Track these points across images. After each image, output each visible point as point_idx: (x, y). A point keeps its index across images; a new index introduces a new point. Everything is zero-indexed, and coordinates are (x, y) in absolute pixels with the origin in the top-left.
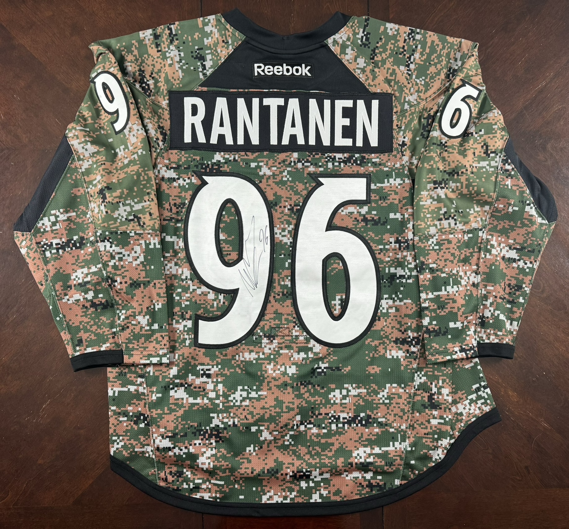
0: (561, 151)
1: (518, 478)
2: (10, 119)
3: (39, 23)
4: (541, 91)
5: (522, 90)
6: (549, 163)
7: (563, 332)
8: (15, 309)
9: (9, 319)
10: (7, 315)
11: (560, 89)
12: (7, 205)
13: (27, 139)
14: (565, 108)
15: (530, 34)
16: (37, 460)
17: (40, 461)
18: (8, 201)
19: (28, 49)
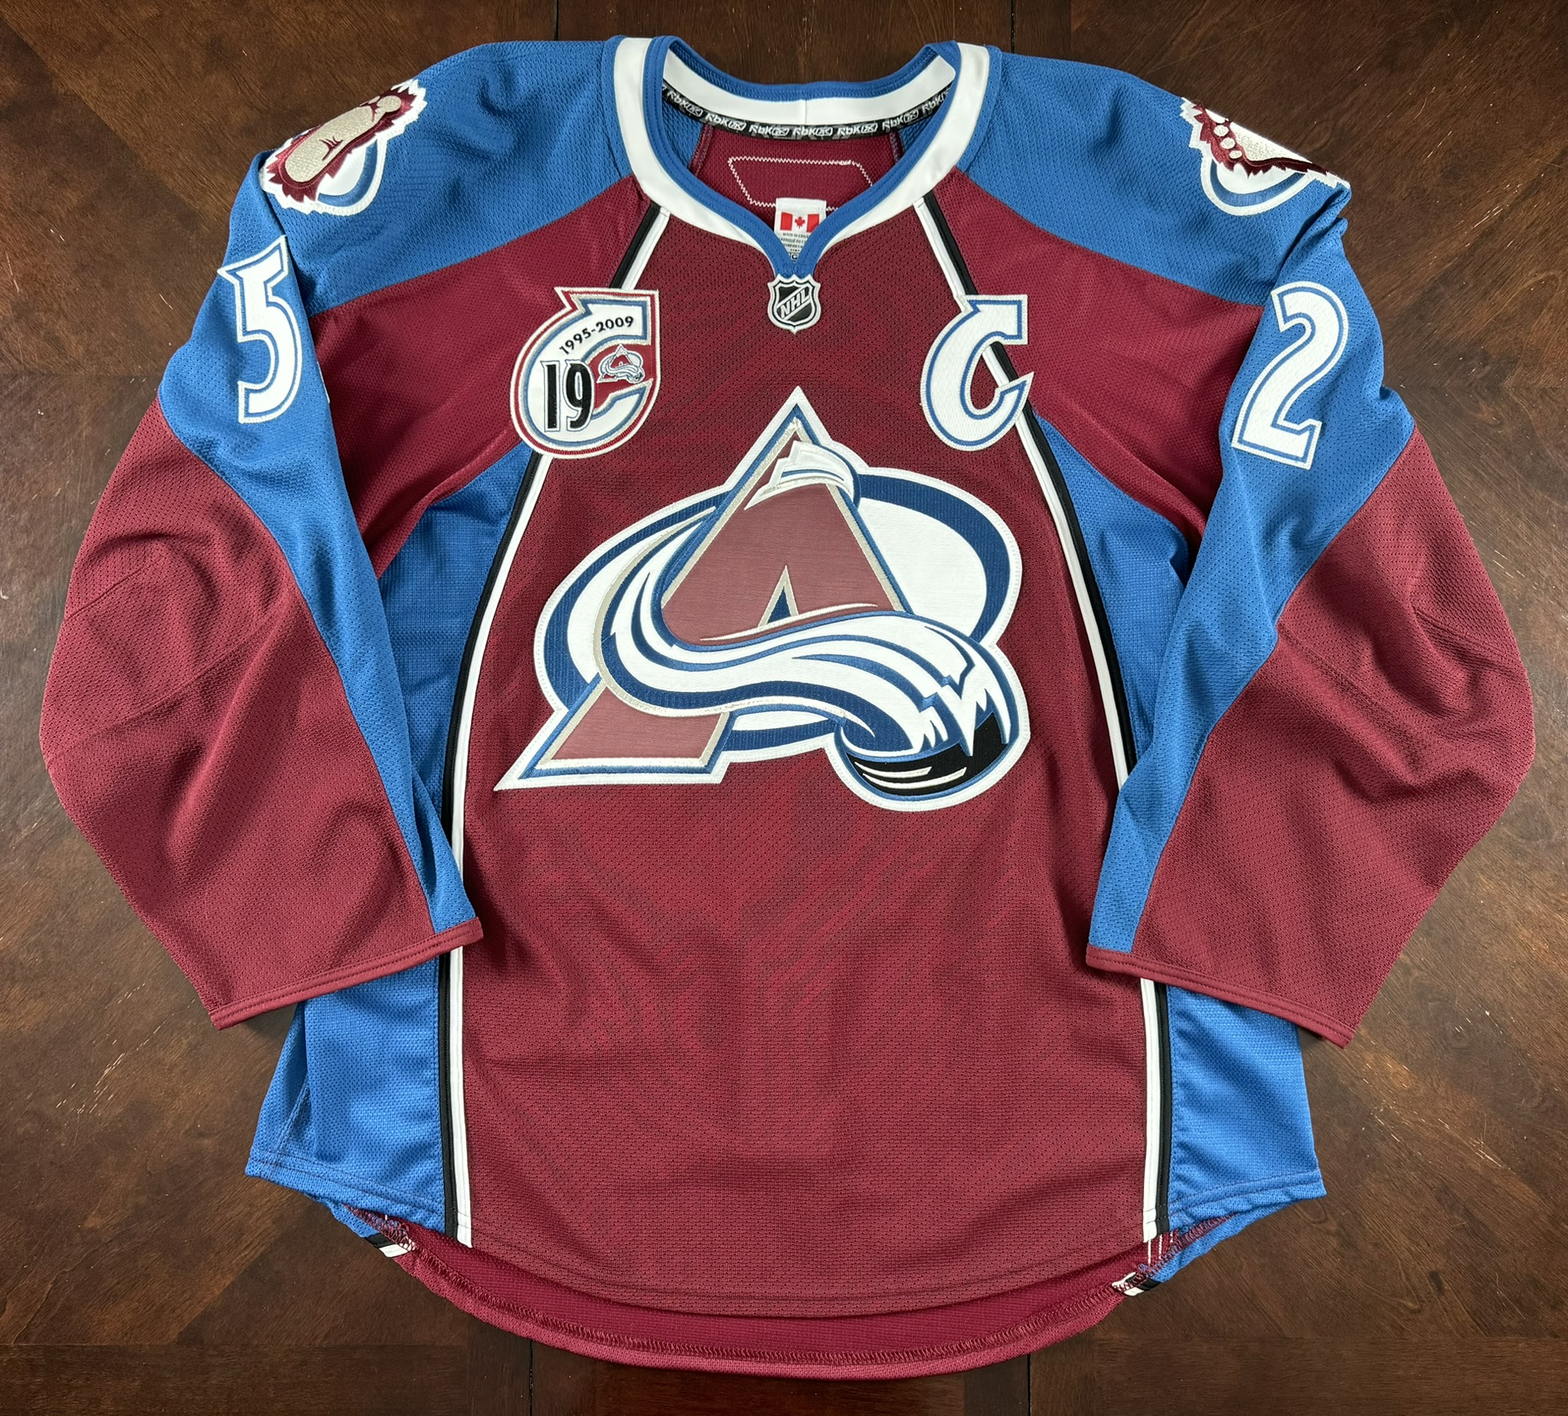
0: (1541, 396)
1: (1410, 1305)
2: (36, 292)
3: (121, 37)
4: (1489, 233)
5: (1435, 230)
6: (1508, 430)
7: (1544, 901)
8: (37, 804)
9: (18, 831)
10: (14, 822)
11: (1540, 228)
12: (22, 523)
13: (81, 349)
14: (1554, 278)
15: (1460, 76)
16: (85, 1218)
17: (93, 1222)
18: (25, 514)
19: (91, 105)
